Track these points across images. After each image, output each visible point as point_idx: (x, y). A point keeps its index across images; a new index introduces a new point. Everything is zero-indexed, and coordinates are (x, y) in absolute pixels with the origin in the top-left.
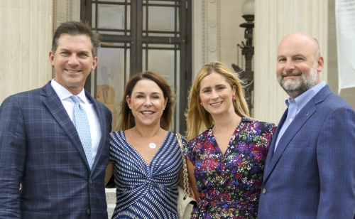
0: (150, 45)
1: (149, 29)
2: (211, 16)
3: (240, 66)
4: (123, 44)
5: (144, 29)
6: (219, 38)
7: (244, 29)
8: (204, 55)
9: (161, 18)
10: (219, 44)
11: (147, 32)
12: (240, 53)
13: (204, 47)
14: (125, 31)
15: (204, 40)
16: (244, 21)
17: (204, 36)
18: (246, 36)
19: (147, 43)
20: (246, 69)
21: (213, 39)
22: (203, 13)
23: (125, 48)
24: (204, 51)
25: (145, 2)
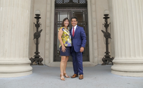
2: (94, 16)
3: (104, 31)
6: (97, 23)
7: (105, 19)
8: (92, 28)
10: (97, 24)
12: (104, 26)
13: (92, 25)
15: (92, 23)
16: (104, 16)
17: (92, 22)
18: (105, 21)
20: (106, 32)
21: (95, 23)
22: (91, 15)
24: (92, 27)
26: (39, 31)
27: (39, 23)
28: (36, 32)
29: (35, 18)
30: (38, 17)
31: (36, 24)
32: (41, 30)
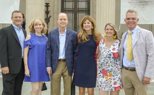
0: (79, 12)
1: (79, 8)
4: (72, 12)
5: (78, 8)
9: (82, 5)
11: (78, 9)
14: (73, 9)
19: (78, 12)
23: (73, 13)
25: (78, 1)
26: (48, 17)
27: (48, 10)
28: (46, 18)
29: (45, 6)
30: (47, 5)
31: (46, 11)
32: (51, 17)
